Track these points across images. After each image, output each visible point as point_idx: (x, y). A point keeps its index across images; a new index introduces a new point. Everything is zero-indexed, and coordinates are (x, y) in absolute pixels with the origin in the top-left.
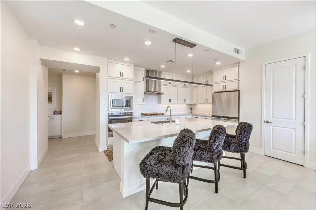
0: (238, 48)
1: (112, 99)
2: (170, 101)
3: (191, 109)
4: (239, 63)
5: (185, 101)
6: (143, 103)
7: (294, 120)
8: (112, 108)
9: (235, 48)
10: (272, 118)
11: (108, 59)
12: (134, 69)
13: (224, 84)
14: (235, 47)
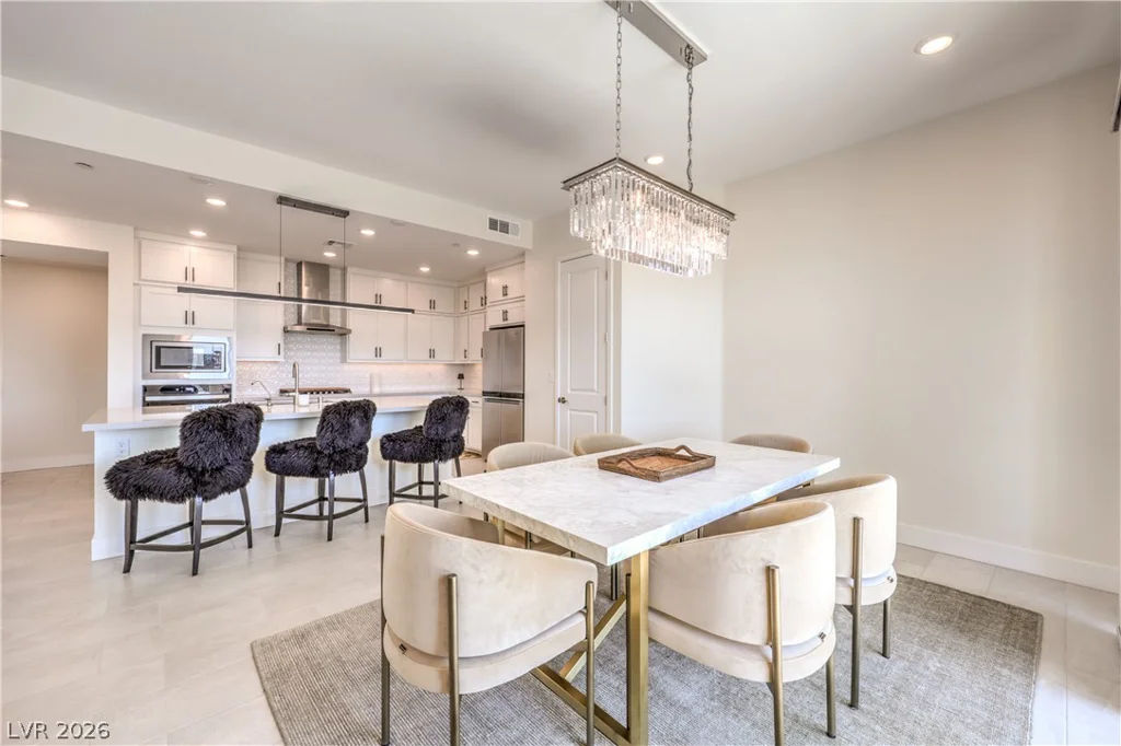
0: (499, 217)
1: (154, 344)
2: (378, 352)
3: (461, 377)
4: (523, 254)
5: (432, 353)
6: (280, 359)
7: (595, 394)
8: (154, 370)
9: (490, 219)
10: (569, 391)
11: (135, 229)
12: (238, 258)
13: (505, 307)
14: (489, 216)
